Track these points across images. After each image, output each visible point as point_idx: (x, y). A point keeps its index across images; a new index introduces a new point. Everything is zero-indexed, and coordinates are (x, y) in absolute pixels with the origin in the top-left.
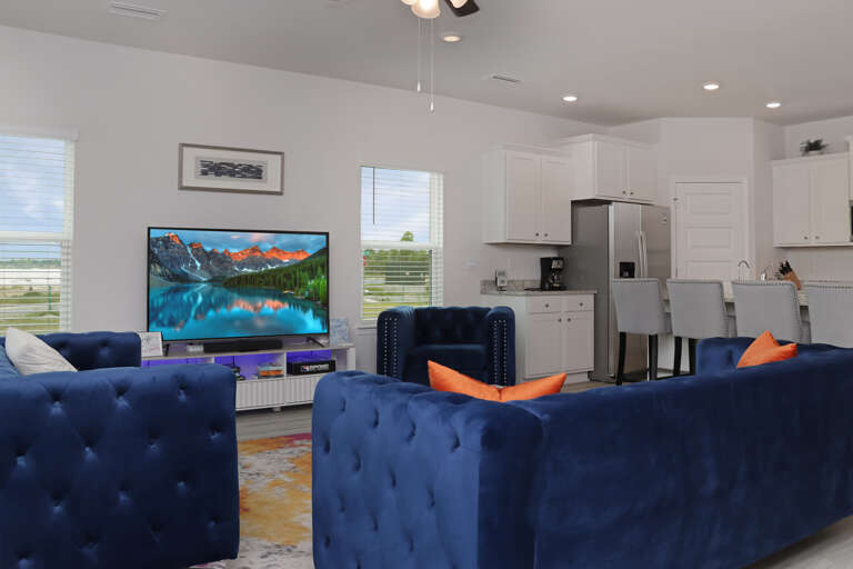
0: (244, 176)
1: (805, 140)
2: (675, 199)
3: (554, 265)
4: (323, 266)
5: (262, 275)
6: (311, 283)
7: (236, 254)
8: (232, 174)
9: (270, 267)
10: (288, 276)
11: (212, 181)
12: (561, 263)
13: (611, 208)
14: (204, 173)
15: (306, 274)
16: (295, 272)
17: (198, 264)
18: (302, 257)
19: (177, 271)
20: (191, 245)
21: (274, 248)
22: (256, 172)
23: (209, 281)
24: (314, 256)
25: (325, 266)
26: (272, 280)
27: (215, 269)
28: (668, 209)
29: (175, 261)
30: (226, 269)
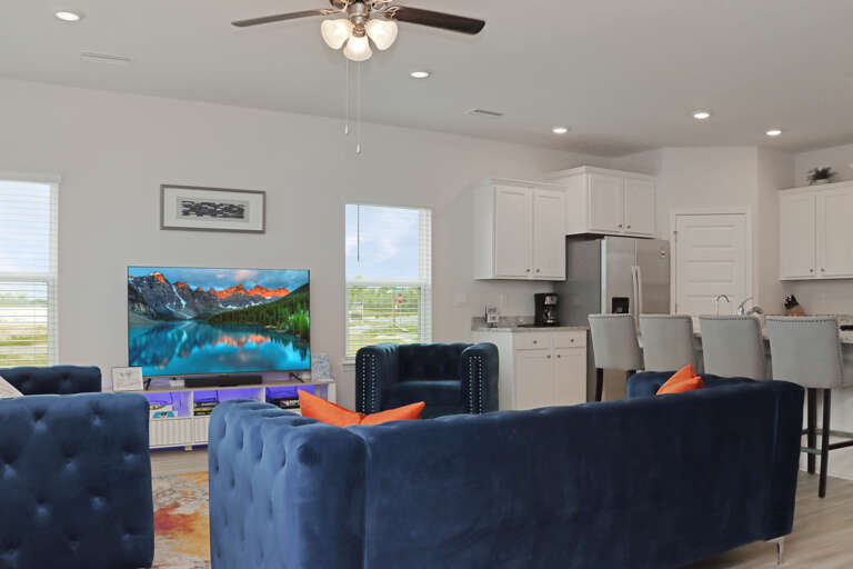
0: (225, 216)
1: (813, 167)
2: (675, 232)
3: (548, 301)
4: (302, 303)
5: (245, 312)
6: (292, 318)
7: (220, 292)
8: (213, 214)
9: (253, 304)
10: (270, 312)
11: (194, 221)
12: (555, 298)
13: (604, 242)
14: (186, 213)
15: (287, 310)
16: (276, 309)
17: (183, 302)
18: (283, 294)
19: (161, 309)
20: (176, 284)
21: (258, 287)
22: (237, 212)
23: (195, 319)
24: (294, 292)
25: (306, 303)
26: (255, 316)
27: (201, 307)
28: (668, 243)
29: (161, 300)
30: (211, 307)
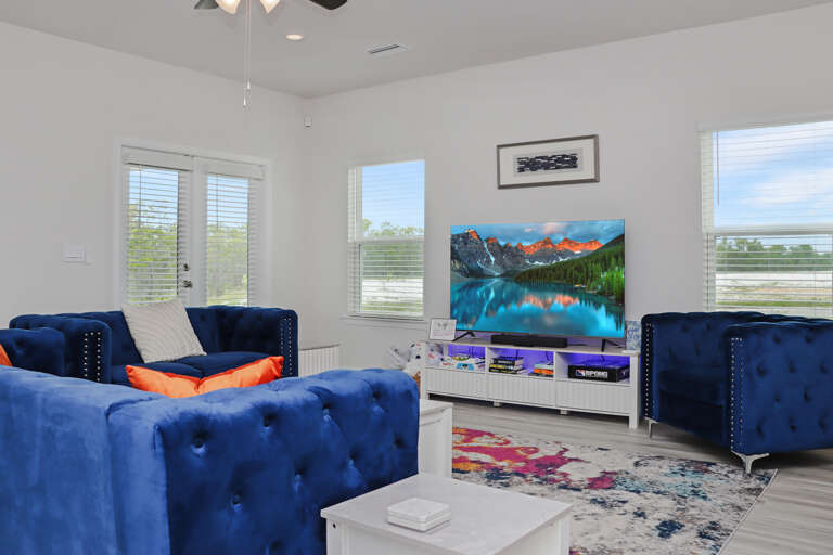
0: (558, 168)
4: (616, 257)
5: (553, 269)
6: (604, 275)
7: (528, 247)
8: (546, 167)
9: (561, 260)
10: (579, 269)
11: (530, 177)
14: (521, 170)
15: (598, 266)
16: (586, 265)
17: (493, 259)
18: (595, 248)
19: (471, 266)
20: (487, 240)
21: (566, 240)
22: (571, 162)
23: (502, 276)
24: (608, 245)
25: (620, 257)
26: (563, 273)
27: (508, 263)
29: (473, 256)
30: (518, 263)
